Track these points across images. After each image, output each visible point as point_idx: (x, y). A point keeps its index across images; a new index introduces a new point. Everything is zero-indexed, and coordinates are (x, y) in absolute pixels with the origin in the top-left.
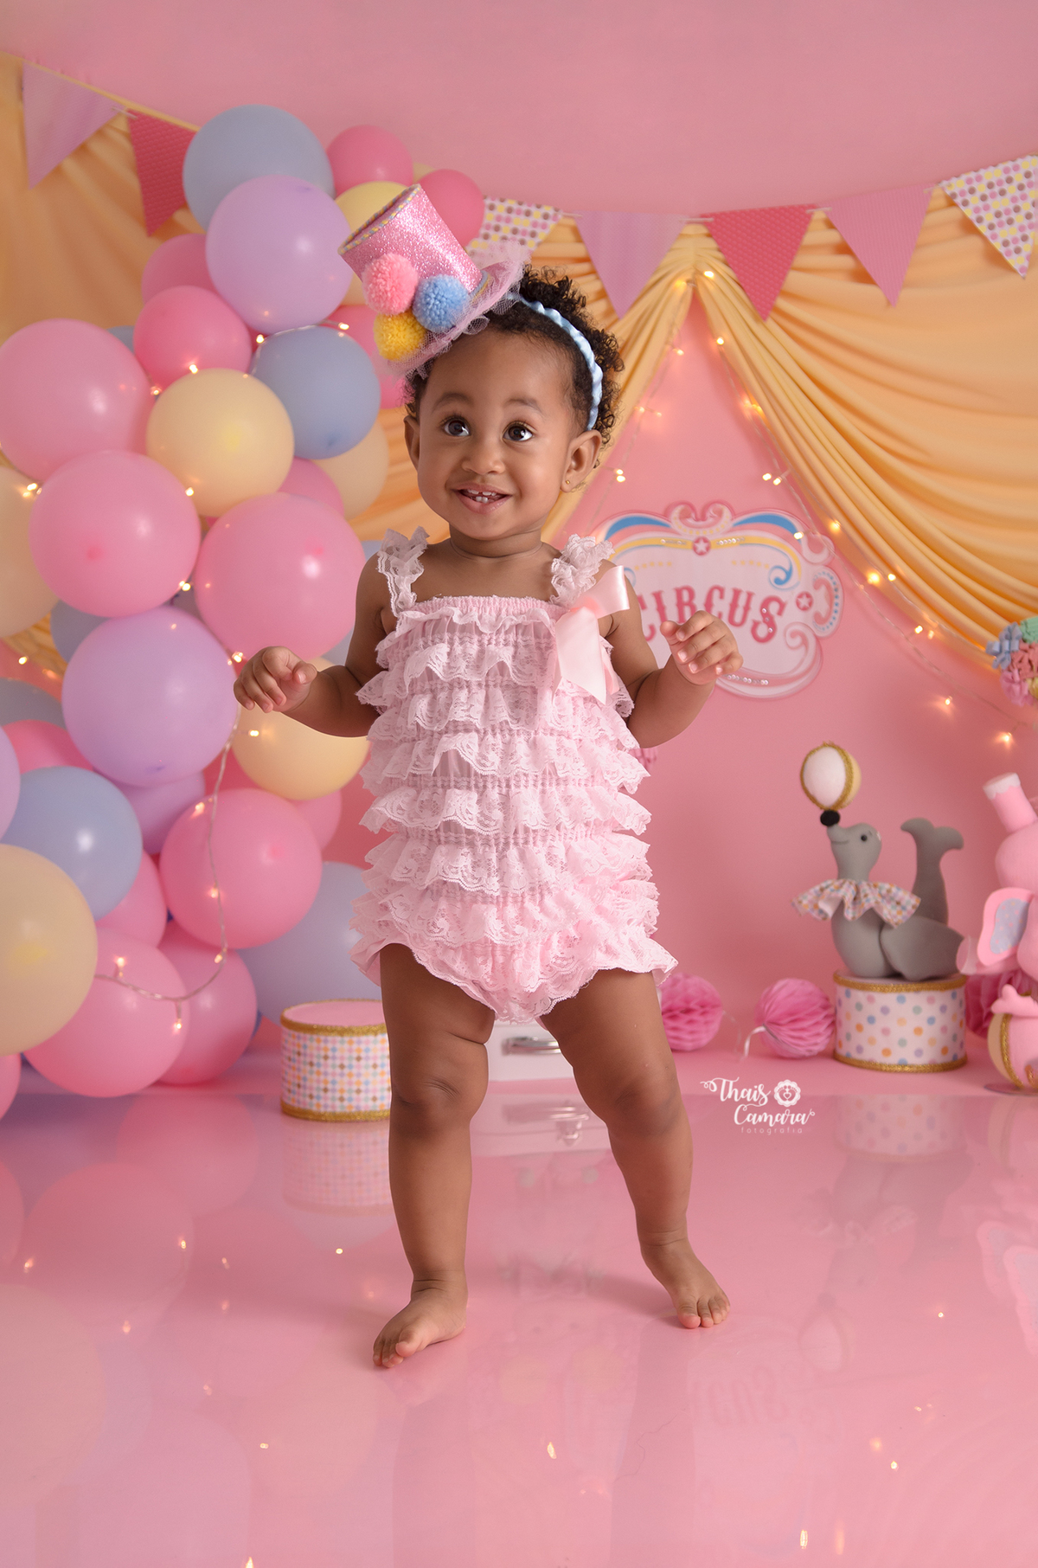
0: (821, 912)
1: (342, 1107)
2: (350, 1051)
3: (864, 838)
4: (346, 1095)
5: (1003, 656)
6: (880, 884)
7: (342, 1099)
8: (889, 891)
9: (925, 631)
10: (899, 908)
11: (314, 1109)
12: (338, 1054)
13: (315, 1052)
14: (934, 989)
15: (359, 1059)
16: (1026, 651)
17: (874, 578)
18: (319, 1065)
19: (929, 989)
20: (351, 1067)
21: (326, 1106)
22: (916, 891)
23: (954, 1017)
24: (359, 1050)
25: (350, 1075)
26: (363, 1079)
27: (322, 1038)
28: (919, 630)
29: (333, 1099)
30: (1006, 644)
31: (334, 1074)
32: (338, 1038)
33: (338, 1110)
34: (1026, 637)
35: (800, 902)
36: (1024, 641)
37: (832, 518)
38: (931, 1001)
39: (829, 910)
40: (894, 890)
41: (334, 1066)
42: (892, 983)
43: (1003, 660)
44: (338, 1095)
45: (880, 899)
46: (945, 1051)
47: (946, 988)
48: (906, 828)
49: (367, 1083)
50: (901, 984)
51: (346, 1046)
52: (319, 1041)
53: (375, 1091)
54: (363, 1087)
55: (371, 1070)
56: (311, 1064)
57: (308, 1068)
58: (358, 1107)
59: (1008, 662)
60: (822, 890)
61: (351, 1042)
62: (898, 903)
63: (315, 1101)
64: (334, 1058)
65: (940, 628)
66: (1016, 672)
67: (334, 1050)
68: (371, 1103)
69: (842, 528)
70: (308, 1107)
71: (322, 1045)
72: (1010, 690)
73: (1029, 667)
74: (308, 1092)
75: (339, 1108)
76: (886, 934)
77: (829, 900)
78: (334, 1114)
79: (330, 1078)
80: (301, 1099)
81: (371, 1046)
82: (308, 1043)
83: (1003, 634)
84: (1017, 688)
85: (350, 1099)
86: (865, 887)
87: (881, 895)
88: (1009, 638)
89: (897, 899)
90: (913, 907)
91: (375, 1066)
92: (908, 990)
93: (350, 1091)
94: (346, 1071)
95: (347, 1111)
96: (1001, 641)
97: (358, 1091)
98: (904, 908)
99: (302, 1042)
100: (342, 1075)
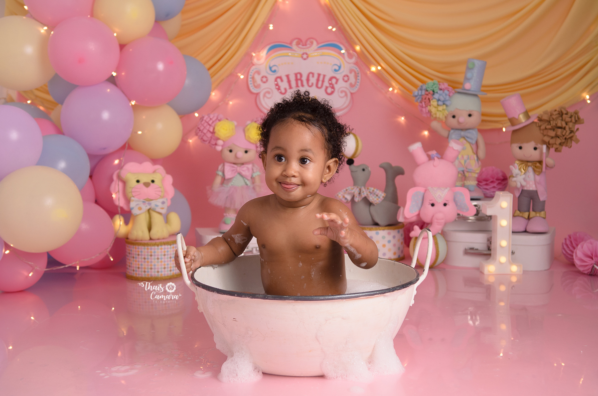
0: (346, 199)
1: (145, 275)
2: (148, 252)
3: (364, 170)
4: (146, 270)
5: (418, 97)
6: (370, 188)
7: (145, 272)
8: (373, 191)
9: (393, 90)
10: (377, 197)
11: (135, 275)
12: (143, 253)
13: (135, 253)
14: (390, 229)
15: (151, 255)
16: (427, 95)
17: (373, 69)
18: (136, 258)
19: (388, 229)
20: (148, 259)
21: (139, 274)
22: (385, 191)
23: (399, 240)
24: (151, 252)
25: (148, 262)
26: (153, 264)
27: (137, 247)
28: (391, 89)
29: (142, 271)
30: (420, 92)
31: (142, 262)
32: (143, 247)
33: (143, 276)
34: (428, 89)
35: (338, 195)
36: (427, 91)
37: (356, 44)
38: (389, 234)
39: (349, 198)
40: (375, 190)
41: (141, 258)
42: (374, 227)
43: (419, 98)
44: (143, 270)
45: (369, 194)
46: (395, 254)
47: (395, 229)
48: (381, 167)
49: (155, 265)
50: (377, 227)
51: (146, 250)
52: (136, 248)
53: (158, 268)
54: (153, 267)
55: (156, 260)
56: (133, 257)
57: (132, 259)
58: (151, 275)
59: (420, 99)
60: (347, 190)
61: (148, 249)
62: (377, 195)
63: (135, 272)
64: (142, 255)
65: (399, 89)
66: (423, 103)
67: (141, 252)
68: (156, 274)
69: (361, 48)
70: (132, 275)
71: (137, 250)
72: (421, 110)
73: (428, 101)
74: (132, 269)
75: (144, 275)
76: (372, 208)
77: (349, 194)
78: (142, 278)
79: (140, 263)
80: (130, 271)
81: (156, 250)
82: (132, 249)
83: (419, 88)
84: (424, 109)
85: (148, 272)
86: (363, 189)
87: (370, 192)
88: (421, 90)
89: (377, 194)
90: (383, 197)
91: (158, 259)
92: (380, 230)
93: (148, 268)
94: (146, 260)
95: (147, 276)
96: (418, 91)
97: (151, 269)
98: (379, 197)
99: (130, 249)
100: (145, 262)
